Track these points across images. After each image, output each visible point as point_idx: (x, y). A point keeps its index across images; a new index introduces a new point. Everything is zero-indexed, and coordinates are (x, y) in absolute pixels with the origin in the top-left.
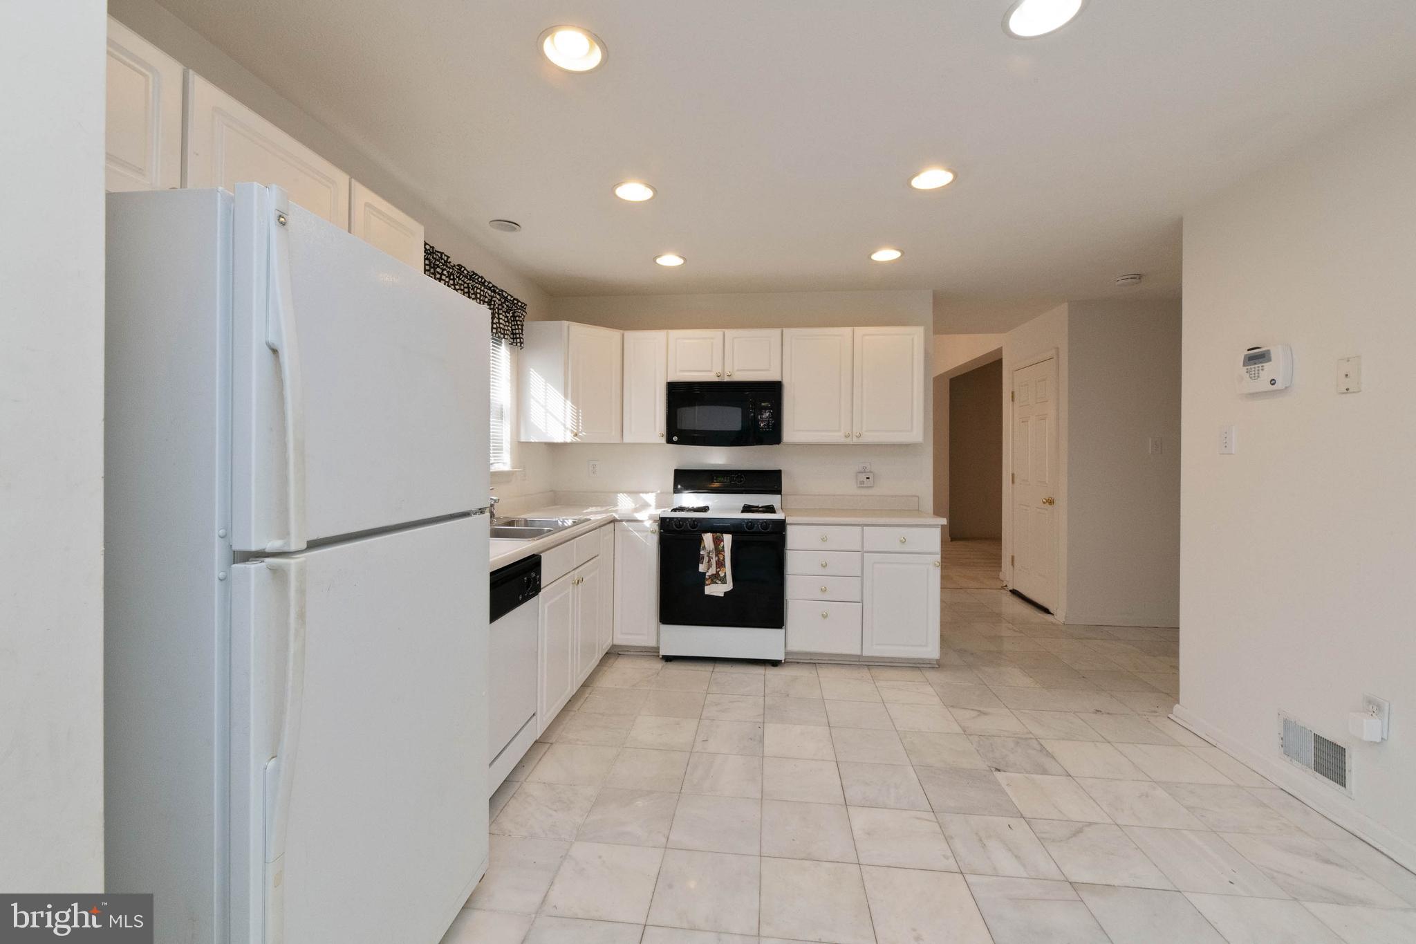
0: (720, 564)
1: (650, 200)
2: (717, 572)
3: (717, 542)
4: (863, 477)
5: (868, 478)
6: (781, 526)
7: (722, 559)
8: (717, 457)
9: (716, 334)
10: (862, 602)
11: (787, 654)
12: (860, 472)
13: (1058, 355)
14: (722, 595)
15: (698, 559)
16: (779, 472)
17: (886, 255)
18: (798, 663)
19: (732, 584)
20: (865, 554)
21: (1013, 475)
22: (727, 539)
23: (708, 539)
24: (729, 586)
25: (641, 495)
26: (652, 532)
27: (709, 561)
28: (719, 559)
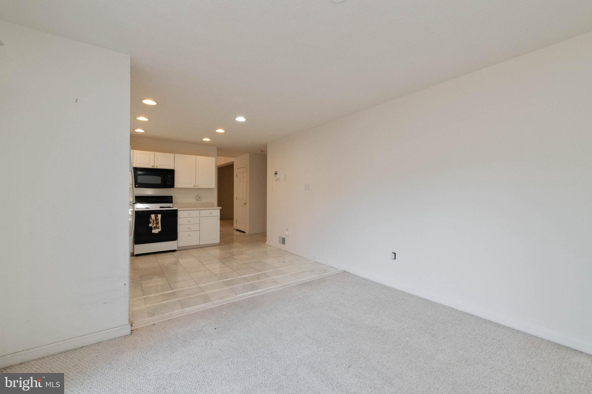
2: (156, 226)
3: (156, 217)
4: (198, 198)
6: (176, 212)
8: (149, 192)
9: (152, 153)
10: (200, 230)
11: (178, 248)
12: (197, 196)
13: (247, 166)
14: (158, 232)
15: (150, 222)
16: (172, 197)
17: (207, 139)
19: (161, 229)
20: (201, 218)
21: (237, 198)
22: (159, 216)
23: (153, 216)
24: (160, 230)
27: (154, 222)
28: (157, 222)
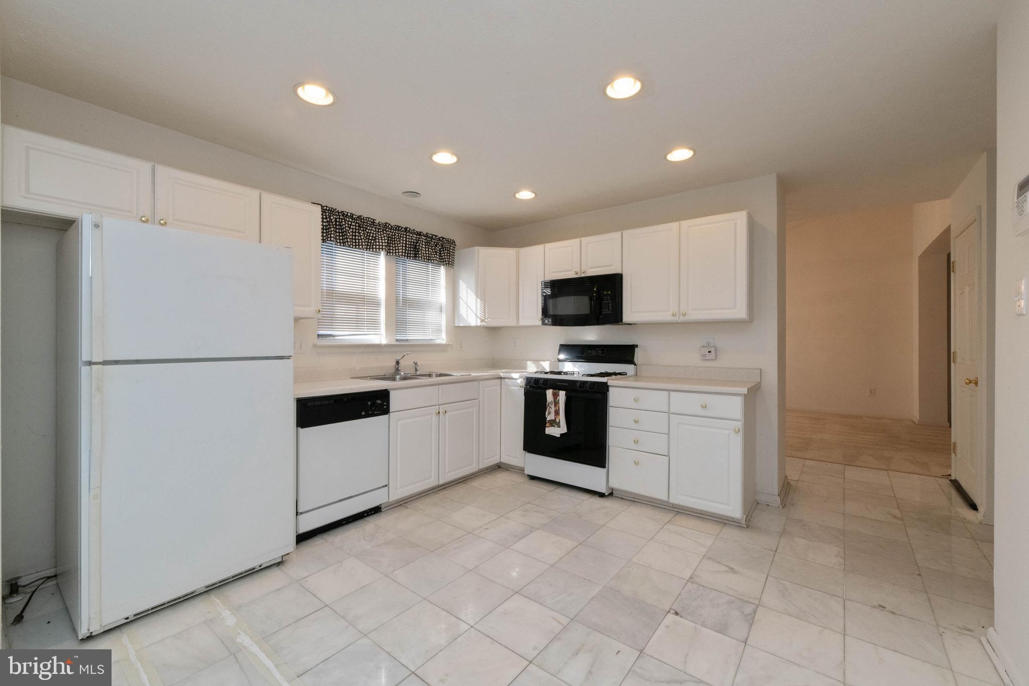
0: (557, 413)
1: (455, 163)
2: (555, 419)
3: (555, 396)
4: (706, 351)
5: (710, 352)
6: (604, 387)
7: (557, 409)
9: (576, 242)
10: (668, 456)
11: (609, 489)
12: (704, 347)
14: (559, 436)
15: (544, 407)
17: (680, 155)
18: (622, 499)
19: (565, 428)
20: (671, 415)
21: (955, 353)
22: (562, 394)
23: (549, 393)
24: (563, 430)
25: (541, 363)
26: (521, 387)
27: (551, 410)
